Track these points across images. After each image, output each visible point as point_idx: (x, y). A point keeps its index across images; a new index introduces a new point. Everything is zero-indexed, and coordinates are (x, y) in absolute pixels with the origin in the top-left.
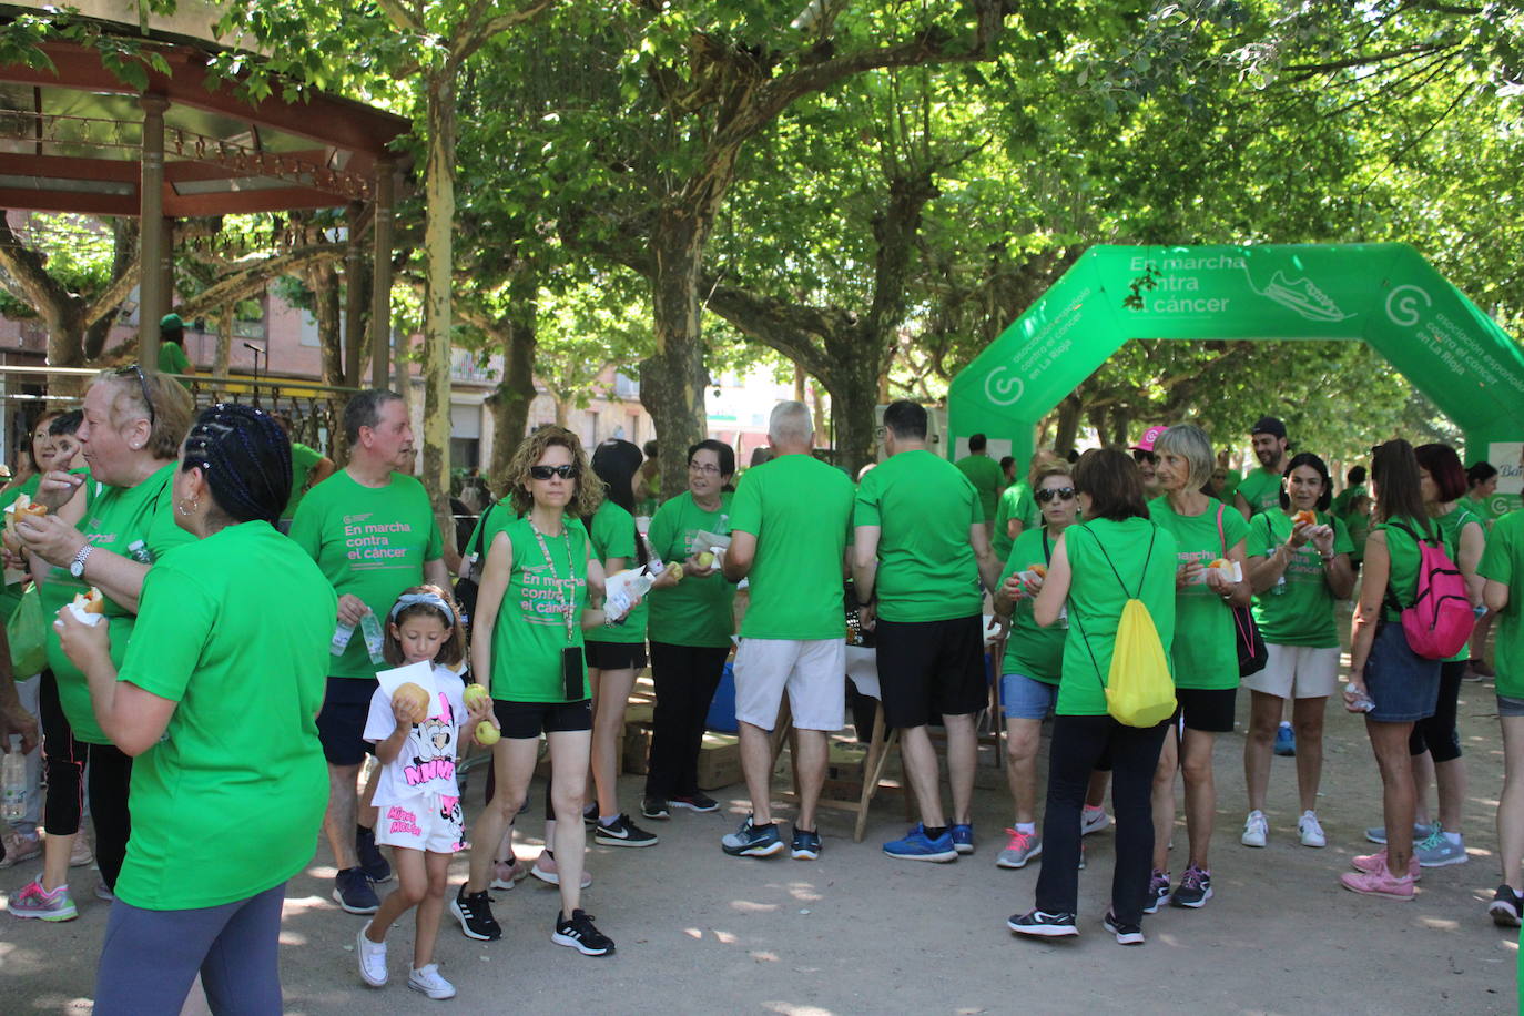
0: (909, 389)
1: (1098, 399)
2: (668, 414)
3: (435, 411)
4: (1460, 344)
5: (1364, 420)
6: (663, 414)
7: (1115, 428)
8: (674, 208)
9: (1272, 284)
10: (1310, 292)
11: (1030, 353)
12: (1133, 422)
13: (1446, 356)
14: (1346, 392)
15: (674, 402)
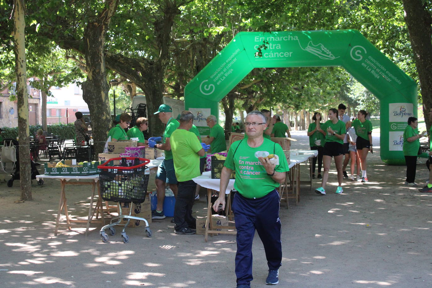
3: (23, 104)
4: (378, 67)
8: (94, 22)
9: (308, 46)
10: (322, 48)
13: (373, 72)
15: (97, 98)
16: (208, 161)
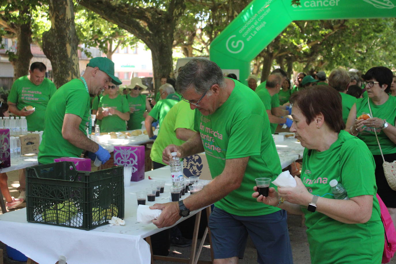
0: (201, 51)
1: (280, 53)
2: (58, 59)
5: (391, 59)
6: (55, 59)
7: (287, 66)
11: (246, 29)
12: (294, 63)
14: (384, 48)
15: (61, 53)
16: (116, 159)
